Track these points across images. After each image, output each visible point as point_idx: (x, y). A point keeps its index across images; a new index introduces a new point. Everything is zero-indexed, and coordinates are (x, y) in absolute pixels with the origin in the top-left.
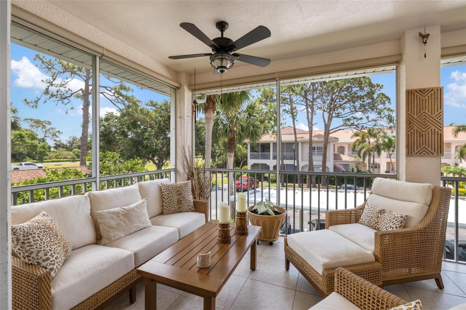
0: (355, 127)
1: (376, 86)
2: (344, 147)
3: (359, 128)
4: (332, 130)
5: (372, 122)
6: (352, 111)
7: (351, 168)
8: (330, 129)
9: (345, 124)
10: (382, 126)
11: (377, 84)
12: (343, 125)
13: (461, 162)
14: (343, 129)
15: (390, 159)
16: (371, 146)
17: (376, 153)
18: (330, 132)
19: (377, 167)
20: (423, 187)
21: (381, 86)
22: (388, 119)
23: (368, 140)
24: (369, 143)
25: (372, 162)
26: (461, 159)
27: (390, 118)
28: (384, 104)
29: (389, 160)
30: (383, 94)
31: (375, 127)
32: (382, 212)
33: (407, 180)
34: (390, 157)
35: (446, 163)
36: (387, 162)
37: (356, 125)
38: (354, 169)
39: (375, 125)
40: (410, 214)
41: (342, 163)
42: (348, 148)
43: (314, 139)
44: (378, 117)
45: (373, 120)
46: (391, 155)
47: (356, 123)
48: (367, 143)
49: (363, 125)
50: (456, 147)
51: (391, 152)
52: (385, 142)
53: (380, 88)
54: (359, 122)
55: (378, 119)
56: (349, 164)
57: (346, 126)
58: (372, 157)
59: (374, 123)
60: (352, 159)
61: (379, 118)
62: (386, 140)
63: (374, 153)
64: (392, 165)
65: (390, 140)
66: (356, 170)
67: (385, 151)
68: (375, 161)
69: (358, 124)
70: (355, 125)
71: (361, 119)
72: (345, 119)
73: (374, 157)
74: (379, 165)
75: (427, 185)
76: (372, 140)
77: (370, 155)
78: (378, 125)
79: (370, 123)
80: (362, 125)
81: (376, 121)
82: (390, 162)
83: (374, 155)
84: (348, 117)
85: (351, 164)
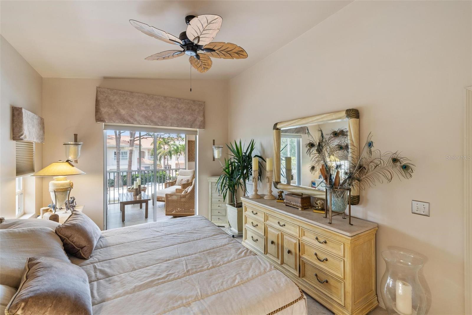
4: (136, 138)
8: (135, 137)
9: (148, 134)
12: (146, 135)
15: (177, 161)
16: (166, 151)
18: (135, 140)
20: (192, 171)
23: (163, 147)
24: (164, 149)
25: (166, 164)
32: (182, 180)
33: (188, 169)
40: (189, 179)
42: (148, 152)
43: (122, 144)
46: (178, 158)
48: (163, 149)
51: (178, 156)
52: (175, 149)
57: (149, 135)
58: (166, 160)
62: (175, 147)
64: (179, 165)
65: (178, 147)
67: (174, 155)
68: (169, 163)
73: (168, 160)
75: (193, 170)
76: (166, 147)
77: (165, 158)
82: (177, 164)
83: (168, 159)
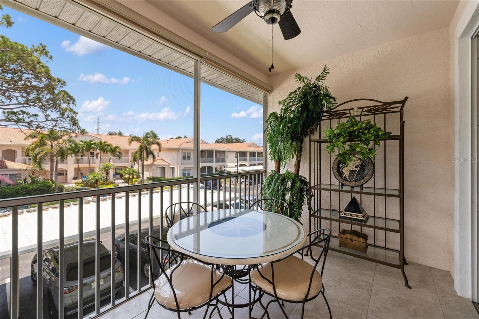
0: (27, 124)
1: (56, 80)
2: (14, 151)
3: (33, 127)
5: (52, 122)
6: (20, 103)
7: (23, 178)
10: (64, 128)
11: (58, 79)
13: (134, 165)
14: (6, 126)
17: (59, 158)
19: (64, 173)
21: (63, 82)
22: (71, 121)
26: (134, 163)
27: (73, 120)
28: (69, 103)
29: (76, 166)
30: (65, 93)
31: (55, 128)
34: (77, 162)
35: (126, 166)
36: (75, 168)
37: (28, 123)
38: (27, 180)
39: (55, 126)
41: (7, 173)
44: (59, 117)
45: (52, 120)
47: (27, 120)
49: (39, 124)
50: (132, 153)
53: (62, 84)
54: (32, 119)
55: (58, 119)
56: (19, 173)
59: (54, 123)
60: (25, 166)
61: (60, 119)
63: (57, 158)
66: (29, 181)
69: (31, 121)
70: (26, 122)
71: (36, 115)
72: (8, 112)
74: (66, 171)
78: (59, 126)
79: (48, 123)
80: (37, 123)
81: (56, 121)
84: (15, 110)
85: (22, 173)
